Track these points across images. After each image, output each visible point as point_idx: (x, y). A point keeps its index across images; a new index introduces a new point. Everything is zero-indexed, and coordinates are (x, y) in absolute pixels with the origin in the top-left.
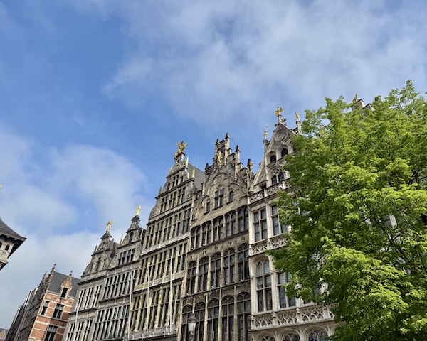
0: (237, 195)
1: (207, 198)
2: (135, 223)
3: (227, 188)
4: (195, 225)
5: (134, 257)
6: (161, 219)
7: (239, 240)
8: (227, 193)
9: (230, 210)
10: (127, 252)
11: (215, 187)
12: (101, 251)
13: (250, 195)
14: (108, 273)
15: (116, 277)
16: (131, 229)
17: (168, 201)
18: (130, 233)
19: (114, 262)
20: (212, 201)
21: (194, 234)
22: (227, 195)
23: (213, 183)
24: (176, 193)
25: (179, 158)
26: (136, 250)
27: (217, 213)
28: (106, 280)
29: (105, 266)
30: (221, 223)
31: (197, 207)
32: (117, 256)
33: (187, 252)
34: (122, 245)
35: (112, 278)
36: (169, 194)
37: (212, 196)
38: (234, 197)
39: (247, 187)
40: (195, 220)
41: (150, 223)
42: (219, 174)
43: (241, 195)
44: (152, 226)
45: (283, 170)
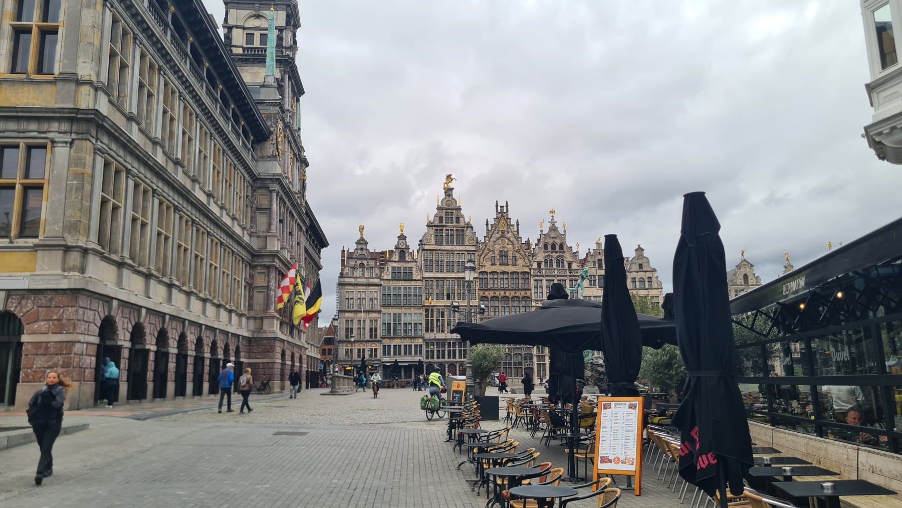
0: (520, 262)
1: (491, 253)
2: (404, 241)
3: (511, 253)
4: (483, 270)
5: (414, 276)
6: (440, 250)
7: (523, 293)
8: (510, 255)
9: (515, 270)
10: (402, 269)
11: (499, 246)
12: (362, 257)
13: (532, 267)
14: (383, 283)
15: (395, 288)
16: (401, 247)
17: (444, 235)
18: (400, 250)
19: (388, 273)
20: (498, 257)
21: (481, 276)
22: (511, 258)
23: (497, 242)
24: (452, 230)
25: (448, 191)
26: (414, 269)
27: (503, 269)
28: (382, 288)
29: (374, 274)
30: (506, 276)
31: (483, 256)
32: (390, 269)
33: (477, 288)
34: (392, 259)
35: (389, 288)
36: (444, 229)
37: (497, 252)
38: (517, 263)
39: (529, 260)
40: (482, 266)
41: (427, 250)
42: (502, 236)
43: (524, 264)
44: (428, 252)
45: (553, 259)
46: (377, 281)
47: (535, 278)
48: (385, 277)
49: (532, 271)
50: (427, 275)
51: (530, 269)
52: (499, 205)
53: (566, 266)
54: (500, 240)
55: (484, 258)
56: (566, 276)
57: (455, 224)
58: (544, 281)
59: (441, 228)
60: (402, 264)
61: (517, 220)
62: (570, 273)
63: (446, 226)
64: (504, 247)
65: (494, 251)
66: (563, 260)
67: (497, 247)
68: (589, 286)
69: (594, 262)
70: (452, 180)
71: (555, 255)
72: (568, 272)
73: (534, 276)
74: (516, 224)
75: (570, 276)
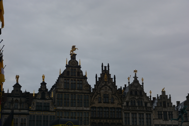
0: (116, 102)
1: (99, 95)
2: (44, 86)
4: (93, 105)
5: (50, 108)
6: (67, 92)
7: (118, 121)
8: (110, 96)
9: (113, 107)
10: (43, 104)
12: (17, 95)
13: (123, 105)
14: (30, 113)
15: (38, 116)
16: (42, 89)
17: (70, 83)
18: (42, 92)
19: (34, 107)
20: (103, 98)
21: (92, 110)
22: (111, 98)
23: (102, 89)
24: (75, 80)
25: (73, 56)
26: (51, 104)
27: (106, 105)
28: (29, 116)
29: (24, 107)
30: (107, 110)
31: (93, 97)
32: (35, 103)
33: (90, 117)
34: (37, 98)
35: (34, 116)
36: (70, 79)
37: (102, 95)
38: (115, 102)
39: (121, 100)
40: (93, 103)
41: (59, 92)
42: (105, 85)
43: (118, 102)
44: (60, 93)
45: (136, 101)
46: (26, 111)
47: (125, 112)
48: (32, 109)
49: (123, 107)
50: (59, 108)
51: (122, 106)
52: (104, 66)
53: (144, 105)
54: (104, 88)
55: (94, 98)
56: (144, 111)
57: (77, 77)
58: (131, 114)
59: (68, 79)
60: (43, 101)
61: (115, 75)
62: (146, 109)
63: (71, 78)
64: (106, 91)
65: (100, 94)
66: (142, 101)
67: (102, 91)
68: (157, 118)
69: (161, 103)
70: (76, 49)
71: (137, 98)
72: (145, 109)
73: (125, 110)
74: (113, 78)
75: (146, 111)
